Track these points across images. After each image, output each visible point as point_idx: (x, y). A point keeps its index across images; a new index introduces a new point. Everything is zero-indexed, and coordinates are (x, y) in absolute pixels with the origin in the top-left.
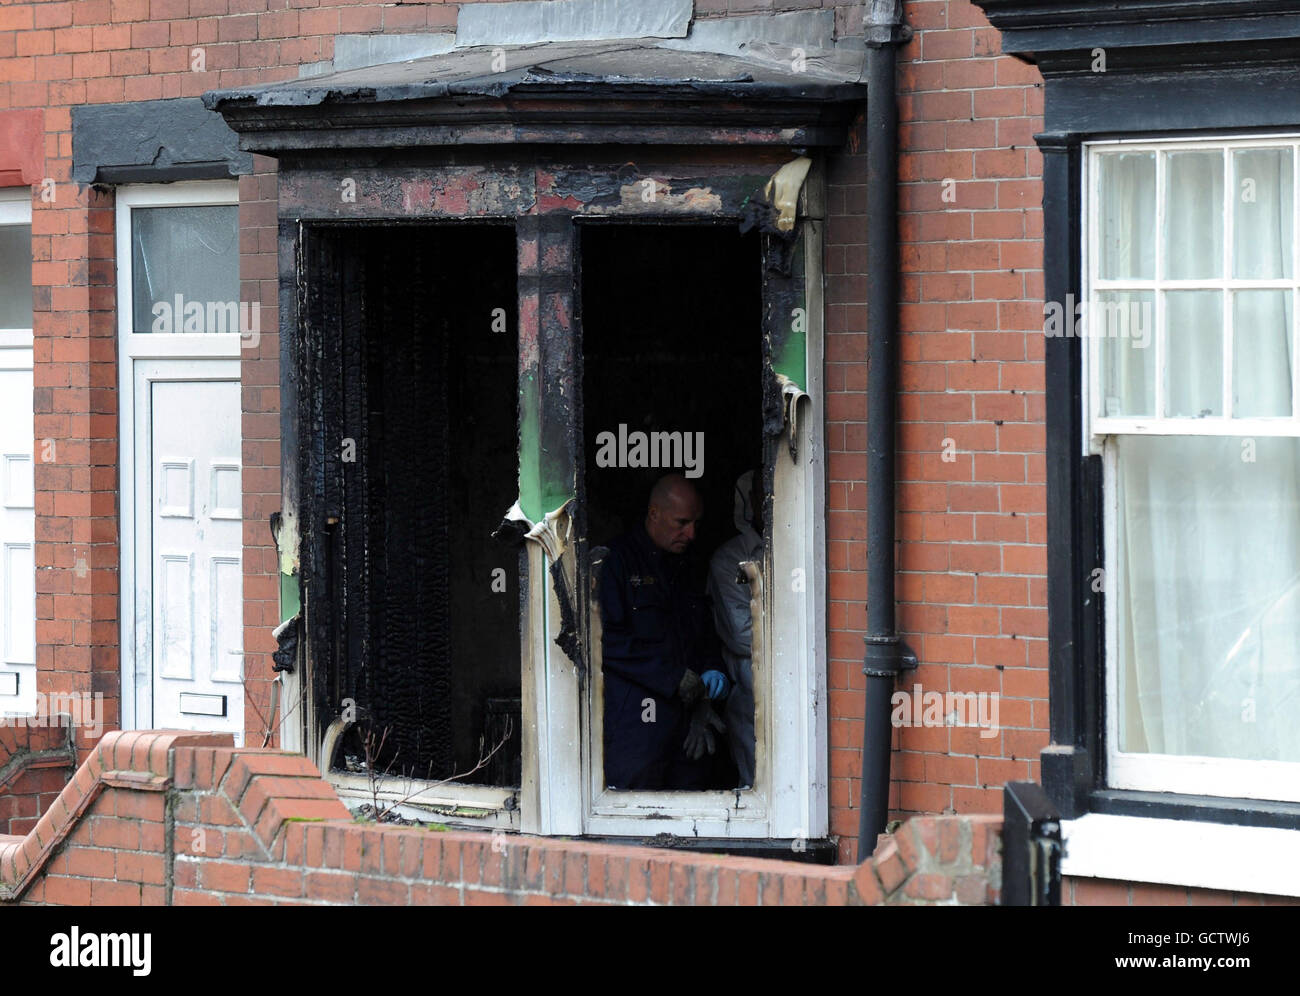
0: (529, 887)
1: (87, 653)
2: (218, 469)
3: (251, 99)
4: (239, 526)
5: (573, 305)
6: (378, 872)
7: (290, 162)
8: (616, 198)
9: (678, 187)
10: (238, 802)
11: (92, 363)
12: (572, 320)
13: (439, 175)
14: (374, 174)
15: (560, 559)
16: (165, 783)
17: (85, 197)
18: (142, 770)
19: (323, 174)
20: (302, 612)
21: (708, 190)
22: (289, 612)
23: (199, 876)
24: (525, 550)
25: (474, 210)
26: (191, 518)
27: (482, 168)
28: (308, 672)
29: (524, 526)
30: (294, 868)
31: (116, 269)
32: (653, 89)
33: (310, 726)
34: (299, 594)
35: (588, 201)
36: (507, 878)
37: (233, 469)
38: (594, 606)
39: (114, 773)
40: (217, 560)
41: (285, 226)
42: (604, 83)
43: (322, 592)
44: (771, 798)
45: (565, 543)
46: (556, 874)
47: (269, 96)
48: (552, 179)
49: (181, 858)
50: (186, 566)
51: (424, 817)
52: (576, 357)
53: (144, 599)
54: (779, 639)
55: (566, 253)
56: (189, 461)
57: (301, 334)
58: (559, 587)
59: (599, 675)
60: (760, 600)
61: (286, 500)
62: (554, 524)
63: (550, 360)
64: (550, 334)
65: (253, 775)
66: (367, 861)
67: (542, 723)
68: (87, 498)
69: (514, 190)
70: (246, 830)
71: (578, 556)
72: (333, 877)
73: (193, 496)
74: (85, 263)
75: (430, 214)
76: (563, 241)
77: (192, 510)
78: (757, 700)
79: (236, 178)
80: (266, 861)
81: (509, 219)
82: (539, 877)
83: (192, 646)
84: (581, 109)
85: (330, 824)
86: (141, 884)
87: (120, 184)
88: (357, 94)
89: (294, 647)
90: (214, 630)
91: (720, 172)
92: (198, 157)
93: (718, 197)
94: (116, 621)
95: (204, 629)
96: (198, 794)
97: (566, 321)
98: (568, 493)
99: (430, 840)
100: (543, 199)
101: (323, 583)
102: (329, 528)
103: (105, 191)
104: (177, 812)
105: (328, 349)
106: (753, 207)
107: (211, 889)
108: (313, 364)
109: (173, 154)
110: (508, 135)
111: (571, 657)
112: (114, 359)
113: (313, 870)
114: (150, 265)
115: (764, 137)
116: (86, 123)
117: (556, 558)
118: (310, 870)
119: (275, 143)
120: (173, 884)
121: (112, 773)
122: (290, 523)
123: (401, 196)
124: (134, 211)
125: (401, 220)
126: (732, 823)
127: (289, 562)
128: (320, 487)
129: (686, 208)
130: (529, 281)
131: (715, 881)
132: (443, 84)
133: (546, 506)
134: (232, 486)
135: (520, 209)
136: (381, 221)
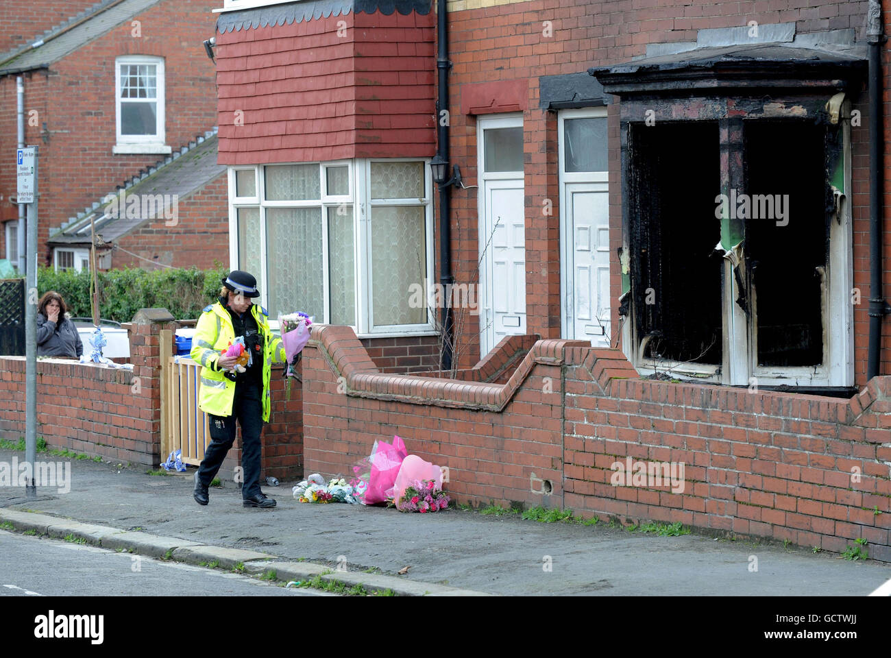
0: (712, 407)
1: (546, 308)
2: (600, 229)
3: (608, 71)
4: (608, 254)
5: (743, 157)
6: (649, 401)
7: (625, 97)
8: (762, 110)
9: (788, 106)
10: (591, 371)
11: (548, 185)
12: (743, 164)
13: (687, 102)
14: (660, 102)
15: (738, 266)
16: (561, 362)
17: (545, 115)
18: (551, 356)
19: (639, 102)
20: (631, 290)
21: (801, 106)
22: (626, 290)
23: (576, 402)
24: (723, 262)
25: (701, 116)
26: (589, 251)
27: (704, 98)
28: (634, 315)
29: (723, 252)
30: (615, 399)
31: (558, 145)
32: (777, 63)
33: (635, 339)
34: (629, 282)
35: (749, 112)
36: (703, 404)
37: (606, 229)
38: (753, 287)
39: (540, 358)
40: (600, 269)
41: (623, 124)
42: (755, 61)
43: (639, 281)
44: (829, 370)
45: (740, 259)
46: (723, 401)
47: (615, 69)
48: (734, 103)
49: (568, 394)
50: (587, 271)
51: (682, 377)
52: (745, 179)
53: (570, 285)
54: (833, 300)
55: (740, 134)
56: (588, 227)
57: (630, 170)
58: (738, 279)
59: (755, 317)
60: (825, 283)
61: (624, 242)
62: (736, 251)
63: (733, 180)
64: (733, 169)
65: (597, 359)
66: (645, 396)
67: (731, 337)
68: (546, 243)
69: (718, 107)
70: (595, 382)
71: (746, 265)
72: (630, 402)
73: (590, 242)
74: (545, 143)
75: (683, 118)
76: (739, 129)
77: (590, 247)
78: (823, 327)
79: (606, 105)
80: (603, 396)
81: (716, 120)
82: (717, 403)
83: (590, 305)
84: (747, 72)
85: (630, 380)
86: (552, 405)
87: (559, 109)
88: (652, 67)
89: (628, 305)
90: (599, 298)
91: (806, 99)
92: (590, 97)
93: (805, 110)
94: (559, 295)
95: (595, 298)
96: (575, 367)
97: (740, 164)
98: (742, 238)
99: (671, 387)
100: (730, 111)
101: (640, 278)
102: (642, 254)
103: (553, 112)
104: (566, 375)
105: (642, 177)
106: (820, 114)
107: (580, 408)
108: (635, 184)
109: (581, 96)
110: (714, 84)
111: (743, 309)
112: (557, 183)
113: (622, 400)
114: (572, 142)
115: (824, 83)
116: (544, 83)
117: (736, 266)
118: (621, 400)
119: (618, 89)
120: (565, 405)
121: (539, 358)
122: (626, 252)
123: (671, 111)
124: (566, 120)
125: (672, 121)
126: (813, 380)
127: (626, 269)
128: (638, 236)
129: (791, 115)
130: (724, 147)
131: (791, 404)
132: (687, 63)
133: (732, 244)
134: (606, 236)
135: (720, 116)
136: (663, 122)
